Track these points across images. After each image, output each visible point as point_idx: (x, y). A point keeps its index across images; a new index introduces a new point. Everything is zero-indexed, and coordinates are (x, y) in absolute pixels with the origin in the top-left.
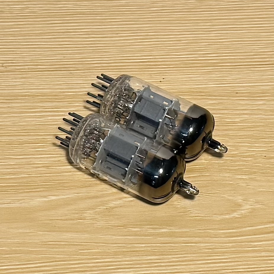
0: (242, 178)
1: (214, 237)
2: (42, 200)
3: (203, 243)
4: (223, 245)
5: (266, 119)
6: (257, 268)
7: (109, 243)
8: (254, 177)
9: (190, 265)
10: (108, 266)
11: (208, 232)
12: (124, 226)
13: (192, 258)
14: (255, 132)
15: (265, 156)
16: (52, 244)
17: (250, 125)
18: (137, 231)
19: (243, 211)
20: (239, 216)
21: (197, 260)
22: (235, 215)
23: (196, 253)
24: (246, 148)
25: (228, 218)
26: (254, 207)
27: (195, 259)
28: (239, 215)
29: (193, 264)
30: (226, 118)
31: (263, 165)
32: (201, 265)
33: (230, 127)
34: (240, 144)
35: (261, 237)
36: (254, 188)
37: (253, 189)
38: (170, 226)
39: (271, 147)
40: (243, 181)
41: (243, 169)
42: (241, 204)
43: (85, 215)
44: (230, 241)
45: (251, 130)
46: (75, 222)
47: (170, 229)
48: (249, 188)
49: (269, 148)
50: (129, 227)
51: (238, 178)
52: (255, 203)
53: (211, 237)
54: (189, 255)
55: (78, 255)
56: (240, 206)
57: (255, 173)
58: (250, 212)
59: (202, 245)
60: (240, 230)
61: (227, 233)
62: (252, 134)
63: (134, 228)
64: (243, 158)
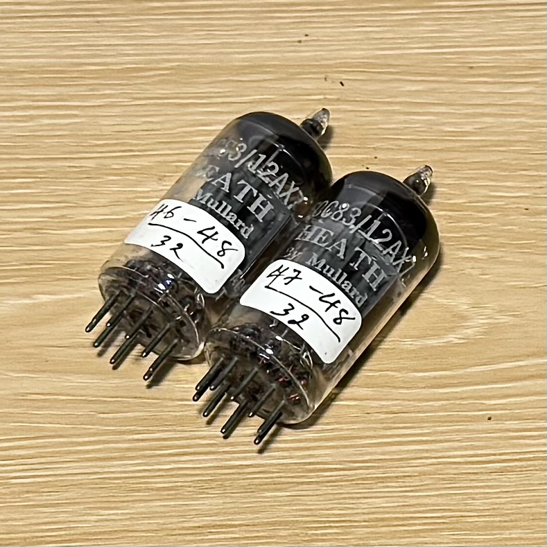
0: (473, 258)
1: (402, 388)
2: (20, 302)
3: (375, 399)
4: (419, 404)
6: (494, 455)
7: (165, 399)
8: (499, 254)
9: (346, 447)
10: (160, 448)
11: (387, 376)
13: (349, 432)
15: (527, 209)
16: (37, 400)
17: (497, 138)
19: (469, 331)
21: (361, 438)
22: (452, 338)
23: (359, 422)
25: (435, 346)
26: (497, 321)
27: (355, 434)
28: (459, 338)
29: (351, 446)
30: (444, 124)
31: (520, 228)
32: (369, 447)
33: (451, 145)
35: (507, 387)
36: (497, 279)
37: (495, 282)
39: (541, 188)
41: (474, 236)
42: (466, 313)
44: (437, 397)
45: (499, 151)
48: (486, 280)
49: (538, 191)
52: (497, 312)
53: (394, 387)
54: (344, 426)
56: (464, 318)
57: (503, 245)
58: (485, 333)
60: (461, 372)
61: (429, 378)
62: (499, 160)
64: (478, 212)
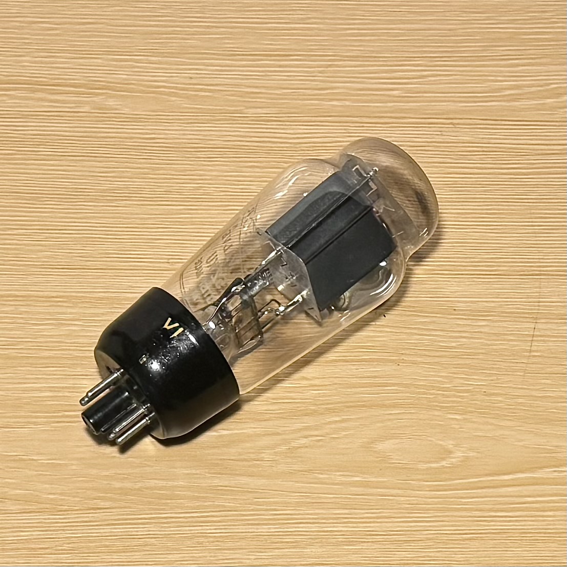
5: (489, 345)
12: (309, 471)
14: (475, 361)
18: (324, 478)
20: (449, 466)
24: (462, 381)
34: (456, 376)
38: (364, 473)
40: (456, 423)
43: (263, 455)
46: (251, 463)
47: (365, 478)
50: (316, 473)
51: (449, 418)
55: (252, 505)
59: (402, 499)
63: (322, 474)
